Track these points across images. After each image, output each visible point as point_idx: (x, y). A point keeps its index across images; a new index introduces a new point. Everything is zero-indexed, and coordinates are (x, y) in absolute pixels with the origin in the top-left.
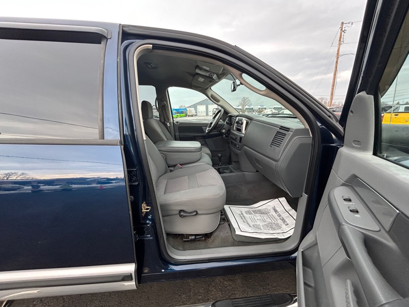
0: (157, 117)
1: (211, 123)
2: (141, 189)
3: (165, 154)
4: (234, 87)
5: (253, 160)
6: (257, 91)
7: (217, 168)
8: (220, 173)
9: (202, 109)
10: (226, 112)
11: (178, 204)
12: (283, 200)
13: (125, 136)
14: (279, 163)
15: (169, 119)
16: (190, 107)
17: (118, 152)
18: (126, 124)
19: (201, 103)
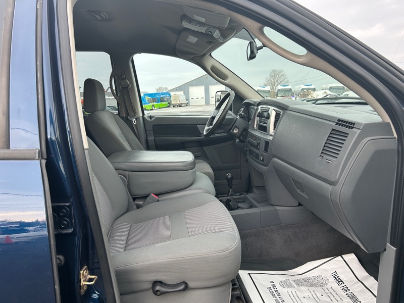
0: (113, 108)
1: (213, 118)
2: (78, 241)
3: (128, 176)
4: (252, 52)
5: (291, 184)
6: (292, 57)
7: (225, 199)
8: (230, 208)
9: (197, 92)
10: (239, 97)
11: (149, 269)
12: (351, 258)
13: (49, 144)
14: (338, 188)
15: (135, 112)
16: (176, 89)
17: (35, 172)
18: (52, 122)
19: (196, 82)
